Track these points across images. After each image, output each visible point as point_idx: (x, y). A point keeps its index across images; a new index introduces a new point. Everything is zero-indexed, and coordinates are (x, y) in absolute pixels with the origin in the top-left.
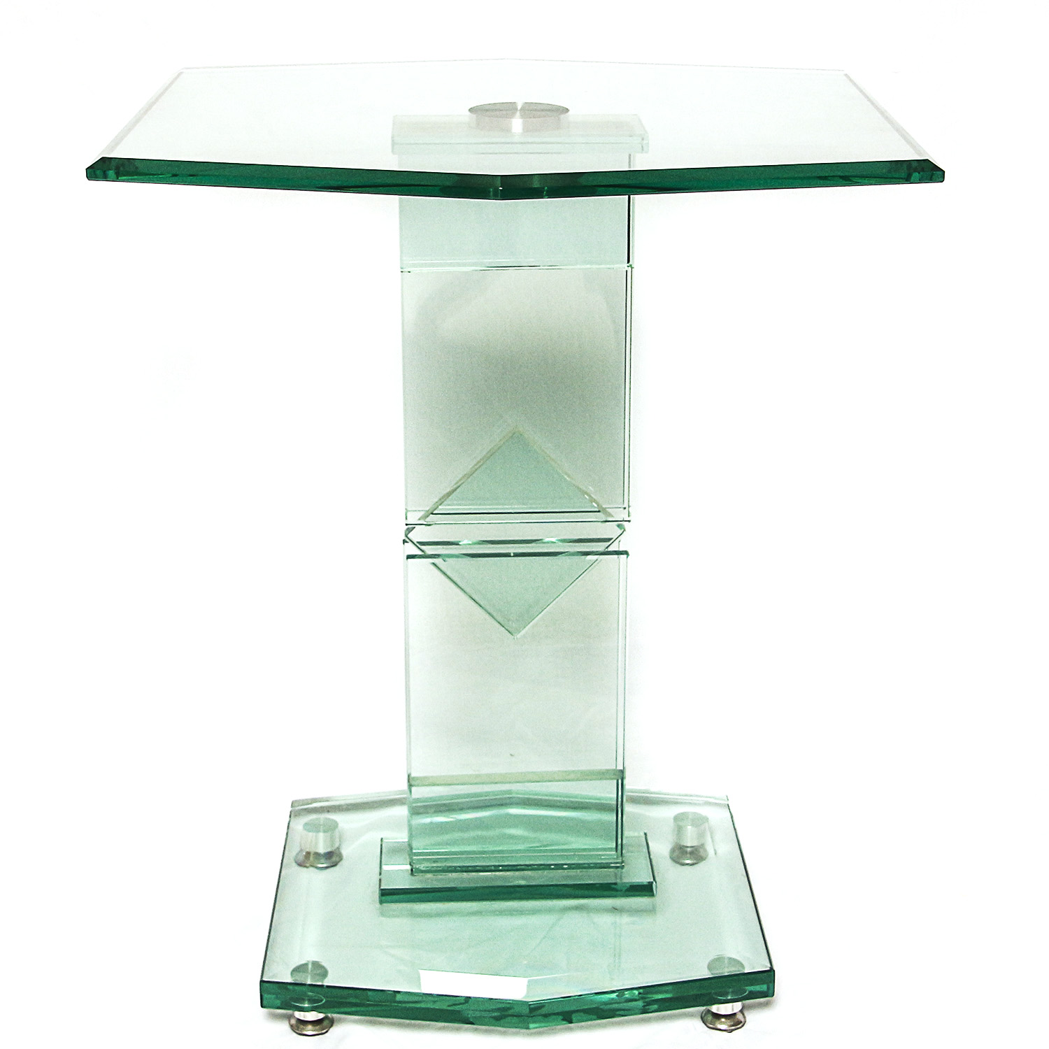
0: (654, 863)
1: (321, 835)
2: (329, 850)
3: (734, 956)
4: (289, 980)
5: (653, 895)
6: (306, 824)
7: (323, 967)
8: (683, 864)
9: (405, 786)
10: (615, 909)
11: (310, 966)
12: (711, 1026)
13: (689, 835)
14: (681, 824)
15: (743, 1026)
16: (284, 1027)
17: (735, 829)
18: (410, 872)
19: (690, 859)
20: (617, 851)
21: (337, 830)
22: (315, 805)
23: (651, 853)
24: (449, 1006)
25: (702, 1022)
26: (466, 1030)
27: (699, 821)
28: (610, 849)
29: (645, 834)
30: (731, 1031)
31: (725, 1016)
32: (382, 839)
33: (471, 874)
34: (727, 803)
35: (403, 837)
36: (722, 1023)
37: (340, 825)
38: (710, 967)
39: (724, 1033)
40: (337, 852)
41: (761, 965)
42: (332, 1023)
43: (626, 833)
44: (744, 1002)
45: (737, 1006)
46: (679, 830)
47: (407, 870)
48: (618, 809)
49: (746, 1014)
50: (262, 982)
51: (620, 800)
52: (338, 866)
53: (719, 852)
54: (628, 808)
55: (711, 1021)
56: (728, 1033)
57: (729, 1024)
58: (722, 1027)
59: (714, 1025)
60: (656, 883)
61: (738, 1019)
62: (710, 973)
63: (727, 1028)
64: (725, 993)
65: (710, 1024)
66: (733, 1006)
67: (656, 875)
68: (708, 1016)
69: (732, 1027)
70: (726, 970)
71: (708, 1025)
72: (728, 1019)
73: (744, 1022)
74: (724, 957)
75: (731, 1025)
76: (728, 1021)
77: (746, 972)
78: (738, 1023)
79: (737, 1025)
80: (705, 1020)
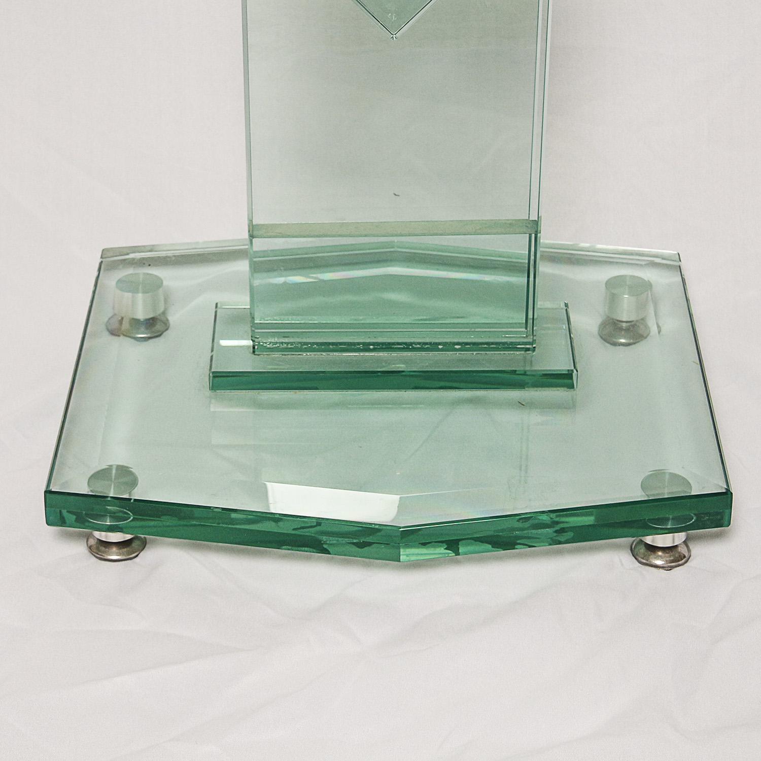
0: (575, 345)
1: (140, 295)
2: (151, 316)
3: (677, 472)
4: (85, 490)
5: (571, 386)
6: (119, 281)
7: (131, 473)
8: (615, 344)
9: (246, 235)
10: (521, 404)
11: (114, 472)
12: (644, 561)
13: (625, 306)
14: (615, 291)
15: (686, 562)
16: (79, 549)
17: (687, 300)
18: (252, 350)
19: (625, 338)
20: (526, 329)
21: (161, 291)
22: (131, 256)
23: (573, 330)
24: (294, 529)
26: (318, 559)
27: (641, 288)
28: (519, 325)
29: (566, 305)
30: (671, 568)
31: (663, 549)
32: (217, 304)
33: (331, 354)
34: (677, 264)
35: (243, 301)
36: (658, 557)
37: (165, 283)
38: (644, 487)
39: (661, 571)
40: (163, 318)
41: (714, 486)
42: (144, 544)
43: (539, 304)
44: (689, 532)
45: (680, 538)
46: (612, 300)
47: (248, 347)
48: (530, 269)
49: (692, 547)
50: (48, 492)
51: (532, 258)
52: (162, 336)
53: (664, 329)
54: (544, 268)
55: (644, 554)
56: (666, 571)
57: (668, 559)
58: (659, 562)
59: (647, 560)
60: (577, 371)
61: (679, 553)
62: (644, 494)
63: (664, 564)
64: (664, 520)
65: (643, 558)
66: (674, 536)
67: (577, 360)
68: (641, 549)
69: (671, 563)
70: (666, 491)
71: (640, 559)
72: (667, 553)
73: (688, 556)
74: (664, 473)
75: (671, 560)
76: (667, 555)
77: (693, 493)
78: (680, 559)
79: (679, 561)
80: (635, 553)
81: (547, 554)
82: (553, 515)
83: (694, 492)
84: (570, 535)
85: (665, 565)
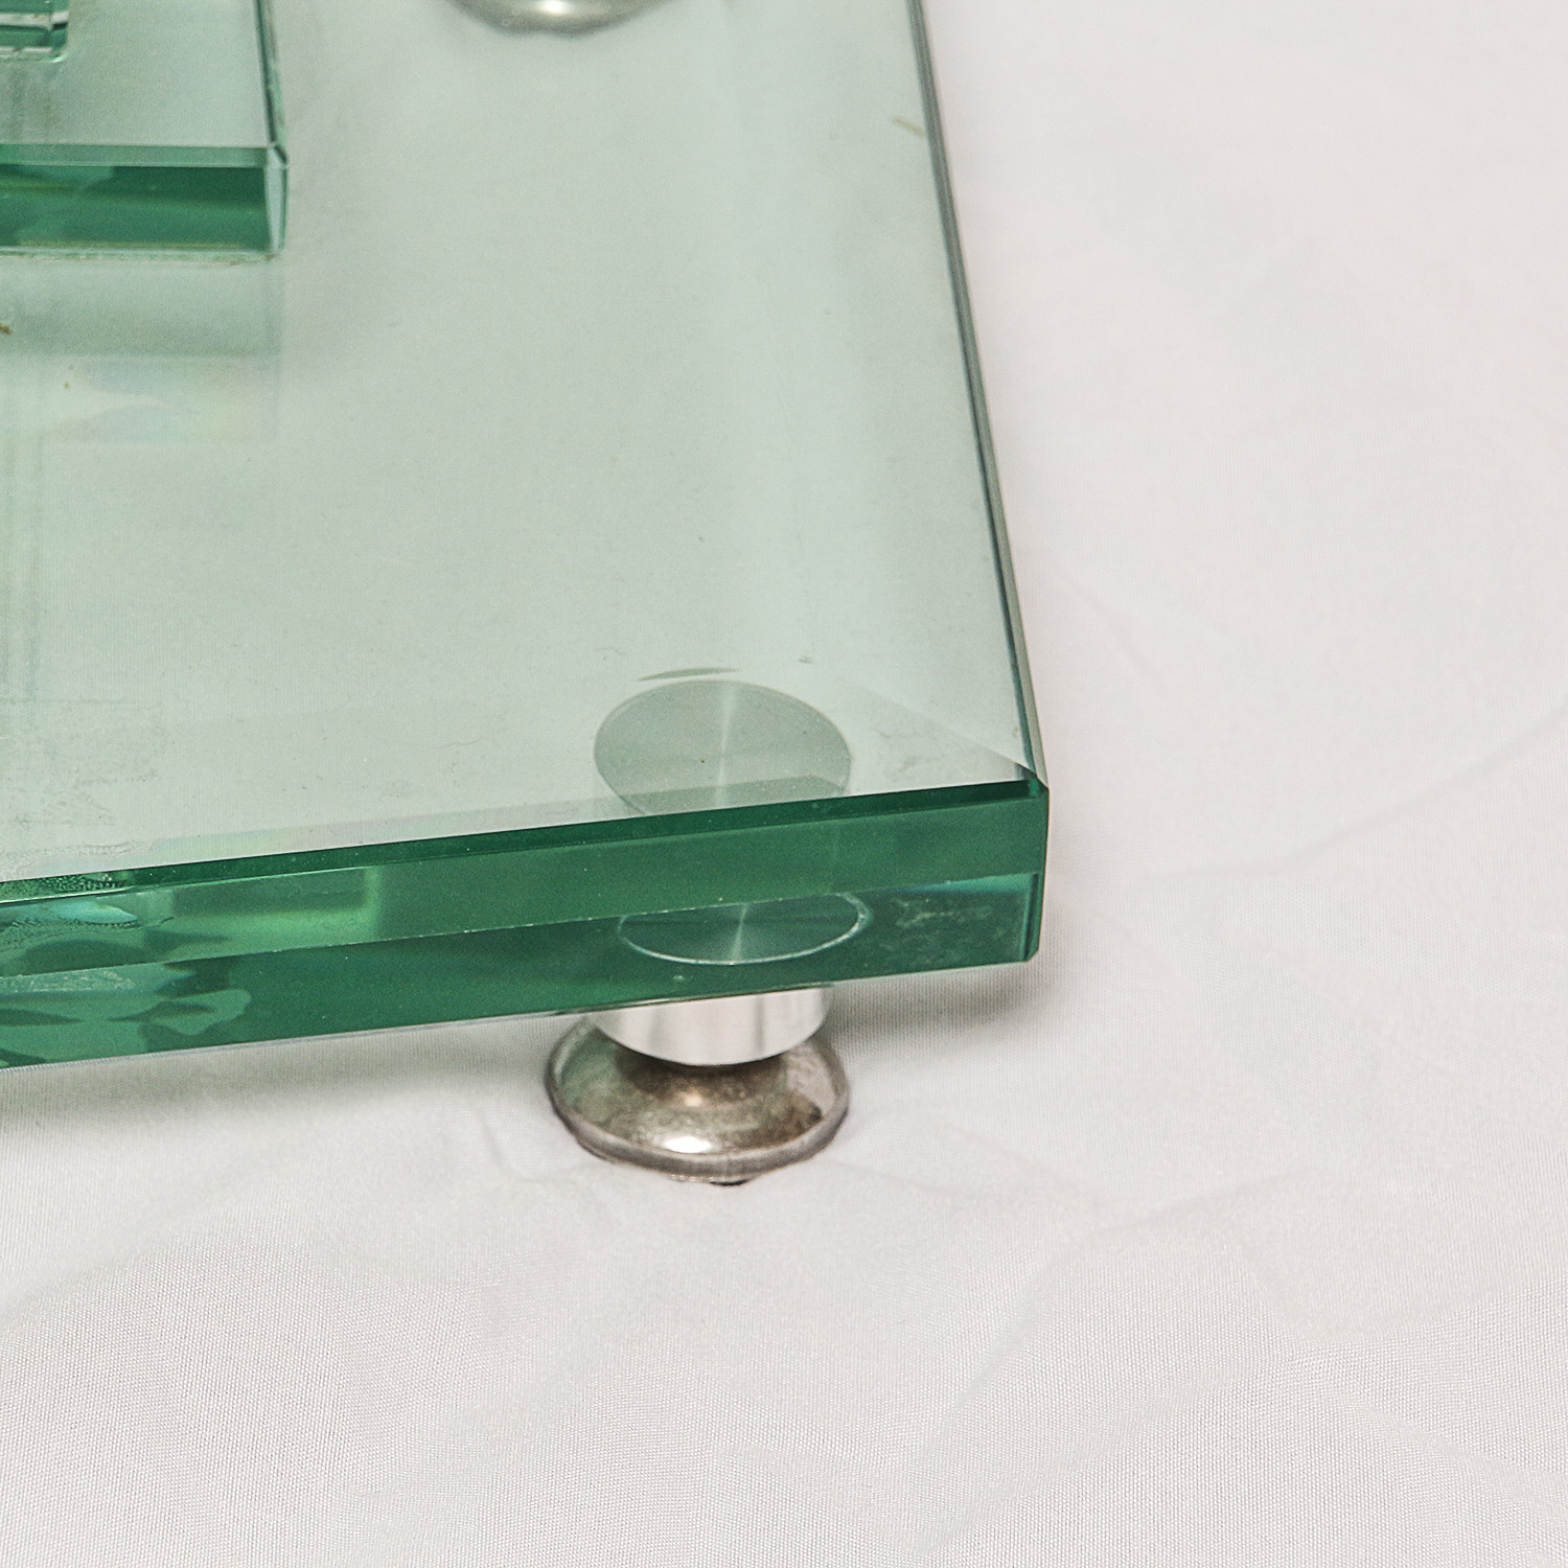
5: (258, 240)
12: (612, 1139)
15: (824, 1142)
25: (547, 1103)
30: (738, 1176)
31: (710, 1077)
36: (680, 1120)
38: (610, 755)
39: (696, 1188)
44: (834, 987)
45: (791, 1016)
49: (854, 1063)
55: (610, 1102)
56: (719, 1189)
57: (730, 1128)
58: (686, 1144)
59: (627, 1136)
60: (283, 158)
61: (788, 1096)
62: (608, 792)
63: (712, 1153)
64: (707, 929)
65: (604, 1125)
66: (760, 1012)
67: (285, 104)
68: (596, 1077)
69: (744, 1146)
70: (722, 780)
71: (589, 1128)
72: (726, 1097)
73: (834, 1116)
74: (714, 687)
75: (742, 1134)
76: (726, 1107)
77: (855, 790)
78: (790, 1128)
79: (784, 1137)
80: (569, 1102)
81: (114, 1100)
82: (156, 899)
83: (864, 782)
84: (230, 1002)
85: (714, 1160)
